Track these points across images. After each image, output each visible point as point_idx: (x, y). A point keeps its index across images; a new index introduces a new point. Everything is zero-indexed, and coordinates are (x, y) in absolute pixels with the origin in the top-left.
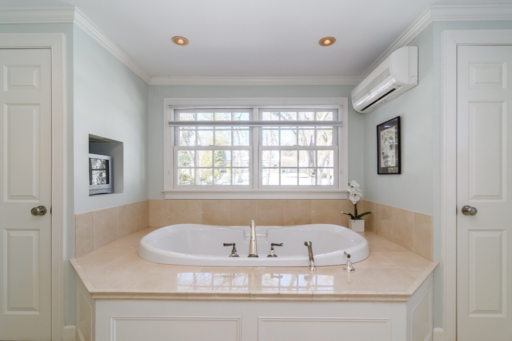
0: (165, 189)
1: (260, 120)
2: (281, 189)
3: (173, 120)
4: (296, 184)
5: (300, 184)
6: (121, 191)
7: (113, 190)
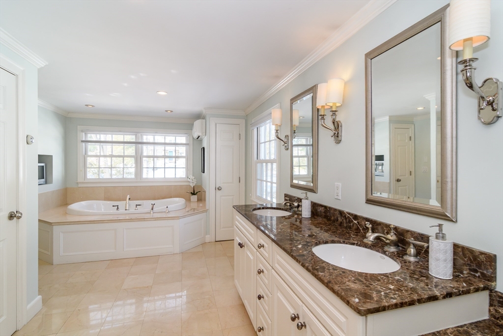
0: (78, 181)
1: (142, 141)
2: (154, 180)
3: (84, 139)
4: (164, 177)
5: (166, 177)
6: (51, 183)
7: (46, 183)
